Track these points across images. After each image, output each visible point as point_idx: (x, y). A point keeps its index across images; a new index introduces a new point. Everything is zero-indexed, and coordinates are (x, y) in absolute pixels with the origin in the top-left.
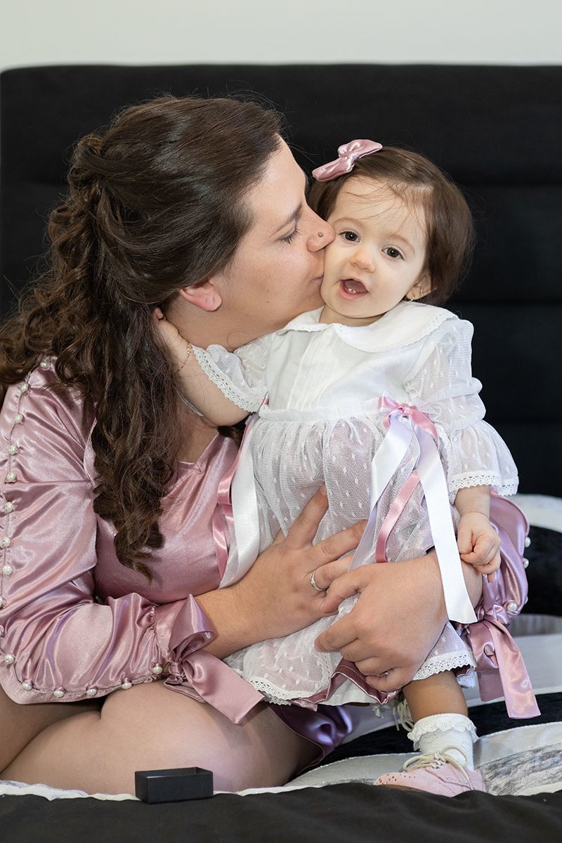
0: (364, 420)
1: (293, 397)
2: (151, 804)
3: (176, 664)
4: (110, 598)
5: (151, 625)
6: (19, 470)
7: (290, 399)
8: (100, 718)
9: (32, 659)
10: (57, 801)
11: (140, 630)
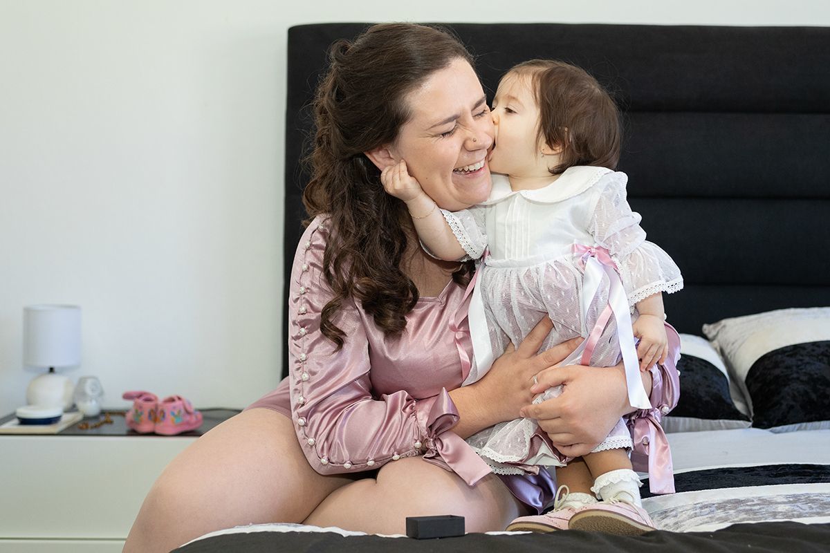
0: (563, 262)
1: (508, 249)
2: (420, 539)
3: (432, 440)
4: (385, 395)
5: (413, 412)
6: (308, 305)
7: (506, 251)
8: (376, 483)
9: (327, 442)
10: (350, 537)
11: (405, 415)
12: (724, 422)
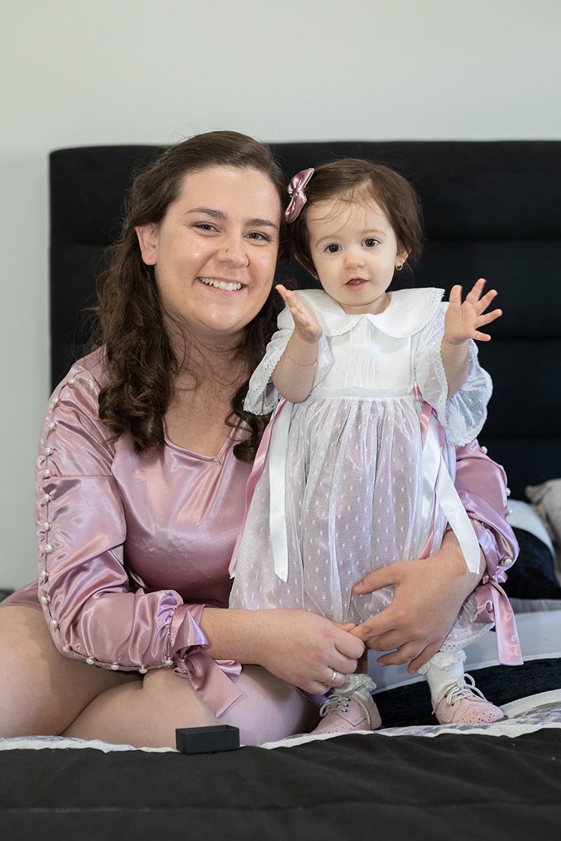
2: (188, 755)
8: (142, 687)
12: (546, 603)
